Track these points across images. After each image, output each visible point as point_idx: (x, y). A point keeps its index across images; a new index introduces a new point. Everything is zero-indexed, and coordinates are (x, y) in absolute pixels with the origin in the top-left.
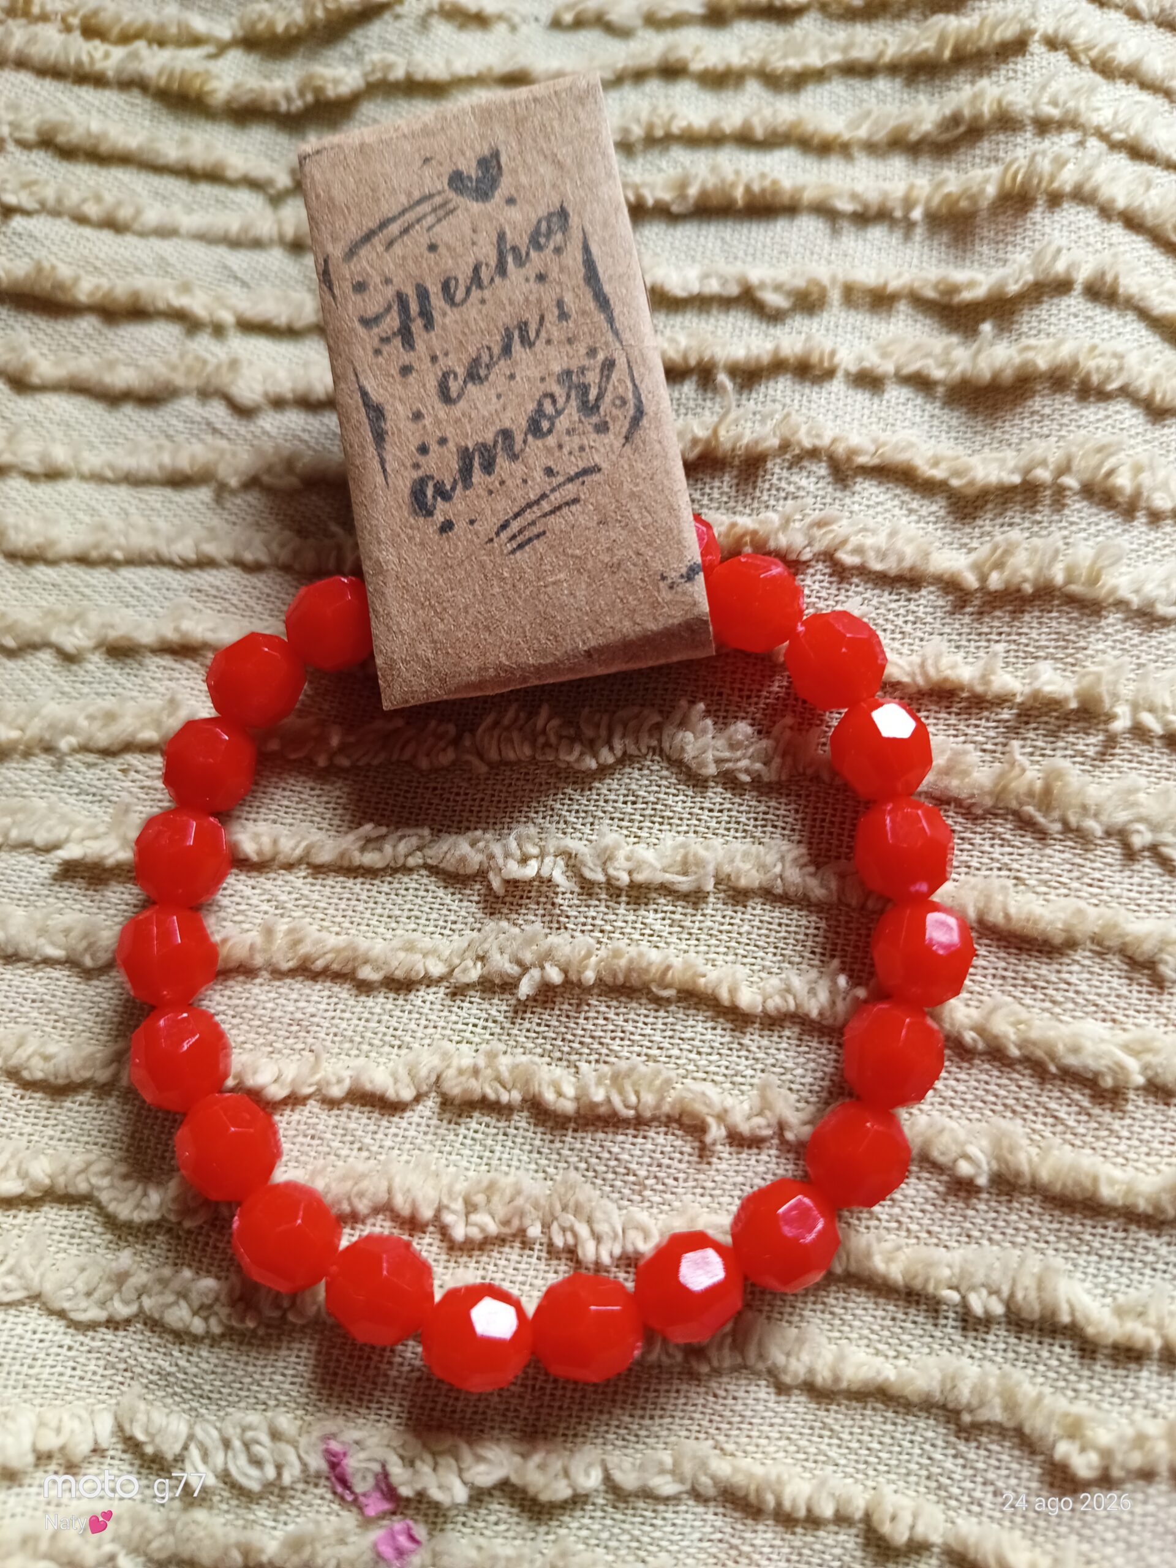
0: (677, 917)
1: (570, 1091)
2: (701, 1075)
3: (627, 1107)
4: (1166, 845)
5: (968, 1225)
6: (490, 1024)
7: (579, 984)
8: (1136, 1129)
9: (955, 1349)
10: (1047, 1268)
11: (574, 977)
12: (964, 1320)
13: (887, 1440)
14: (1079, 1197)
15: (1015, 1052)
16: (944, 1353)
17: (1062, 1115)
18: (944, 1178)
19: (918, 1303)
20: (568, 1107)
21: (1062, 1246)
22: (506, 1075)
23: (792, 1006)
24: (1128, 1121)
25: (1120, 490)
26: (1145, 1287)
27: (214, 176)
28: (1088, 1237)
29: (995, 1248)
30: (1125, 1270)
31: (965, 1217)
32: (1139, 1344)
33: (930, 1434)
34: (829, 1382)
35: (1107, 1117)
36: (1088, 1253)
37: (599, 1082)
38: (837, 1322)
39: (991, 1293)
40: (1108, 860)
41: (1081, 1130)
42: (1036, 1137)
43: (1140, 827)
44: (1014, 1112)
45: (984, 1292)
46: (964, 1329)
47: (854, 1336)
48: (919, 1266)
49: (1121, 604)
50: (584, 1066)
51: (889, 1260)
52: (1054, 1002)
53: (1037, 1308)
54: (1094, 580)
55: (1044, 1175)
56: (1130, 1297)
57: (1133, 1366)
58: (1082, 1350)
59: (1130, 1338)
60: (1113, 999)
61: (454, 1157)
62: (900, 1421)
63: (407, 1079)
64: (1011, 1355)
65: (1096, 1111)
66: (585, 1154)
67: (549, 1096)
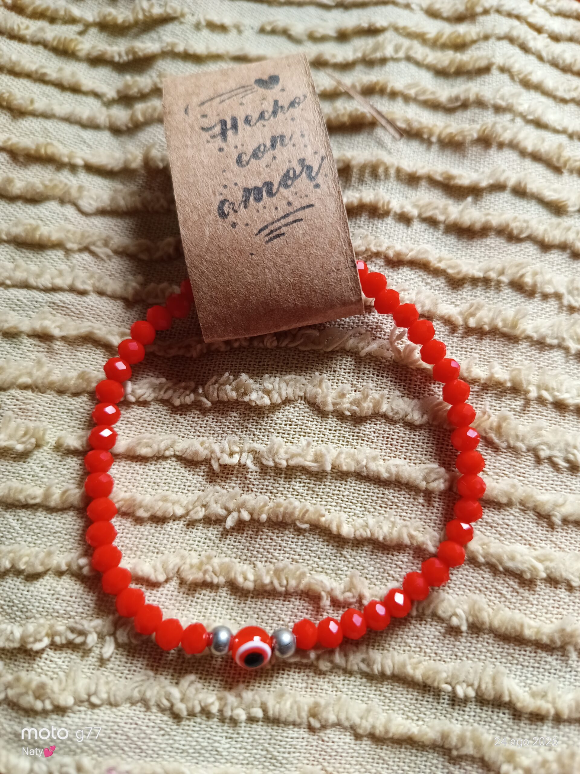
0: (311, 486)
1: (251, 577)
2: (320, 569)
3: (281, 586)
4: (556, 457)
5: (456, 650)
6: (207, 541)
7: (258, 521)
8: (541, 600)
9: (448, 716)
10: (498, 672)
11: (256, 517)
12: (453, 700)
13: (412, 765)
14: (513, 635)
15: (482, 560)
16: (443, 718)
17: (504, 592)
18: (444, 625)
19: (429, 691)
20: (250, 585)
21: (504, 660)
22: (217, 568)
23: (369, 535)
24: (537, 596)
25: (526, 284)
26: (545, 682)
27: (75, 90)
28: (517, 656)
29: (470, 662)
30: (535, 673)
31: (454, 645)
32: (543, 712)
33: (435, 761)
34: (383, 733)
35: (526, 594)
36: (517, 664)
37: (268, 572)
38: (387, 701)
39: (468, 685)
40: (528, 463)
41: (514, 600)
42: (491, 604)
43: (544, 447)
44: (480, 591)
45: (465, 685)
46: (453, 705)
47: (396, 708)
48: (431, 672)
49: (528, 338)
50: (259, 564)
51: (414, 669)
52: (500, 534)
53: (492, 693)
54: (514, 326)
55: (496, 623)
56: (539, 687)
57: (539, 723)
58: (514, 715)
59: (539, 709)
60: (529, 533)
61: (185, 612)
62: (419, 754)
63: (161, 569)
64: (477, 718)
65: (521, 590)
66: (257, 610)
67: (240, 580)
